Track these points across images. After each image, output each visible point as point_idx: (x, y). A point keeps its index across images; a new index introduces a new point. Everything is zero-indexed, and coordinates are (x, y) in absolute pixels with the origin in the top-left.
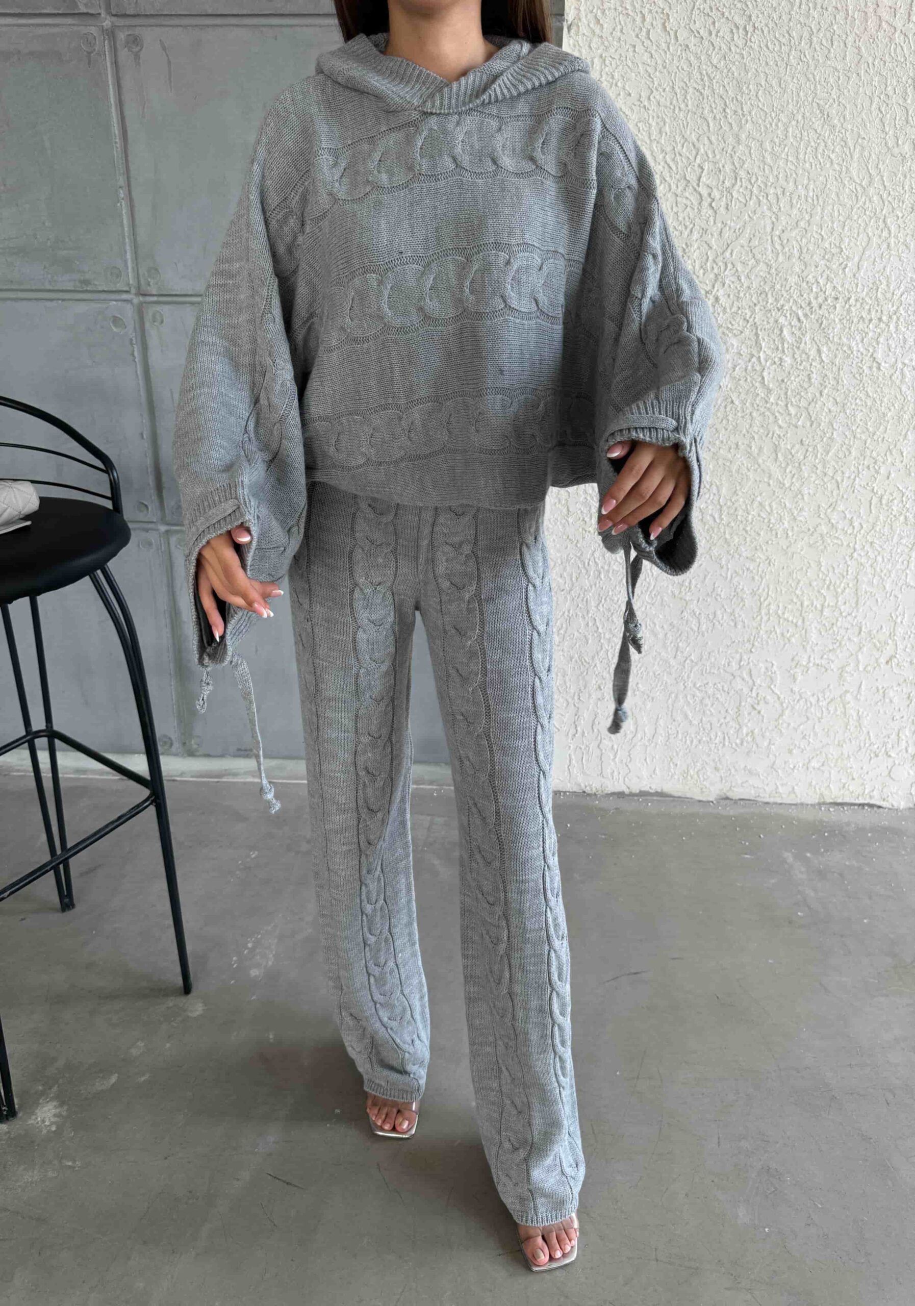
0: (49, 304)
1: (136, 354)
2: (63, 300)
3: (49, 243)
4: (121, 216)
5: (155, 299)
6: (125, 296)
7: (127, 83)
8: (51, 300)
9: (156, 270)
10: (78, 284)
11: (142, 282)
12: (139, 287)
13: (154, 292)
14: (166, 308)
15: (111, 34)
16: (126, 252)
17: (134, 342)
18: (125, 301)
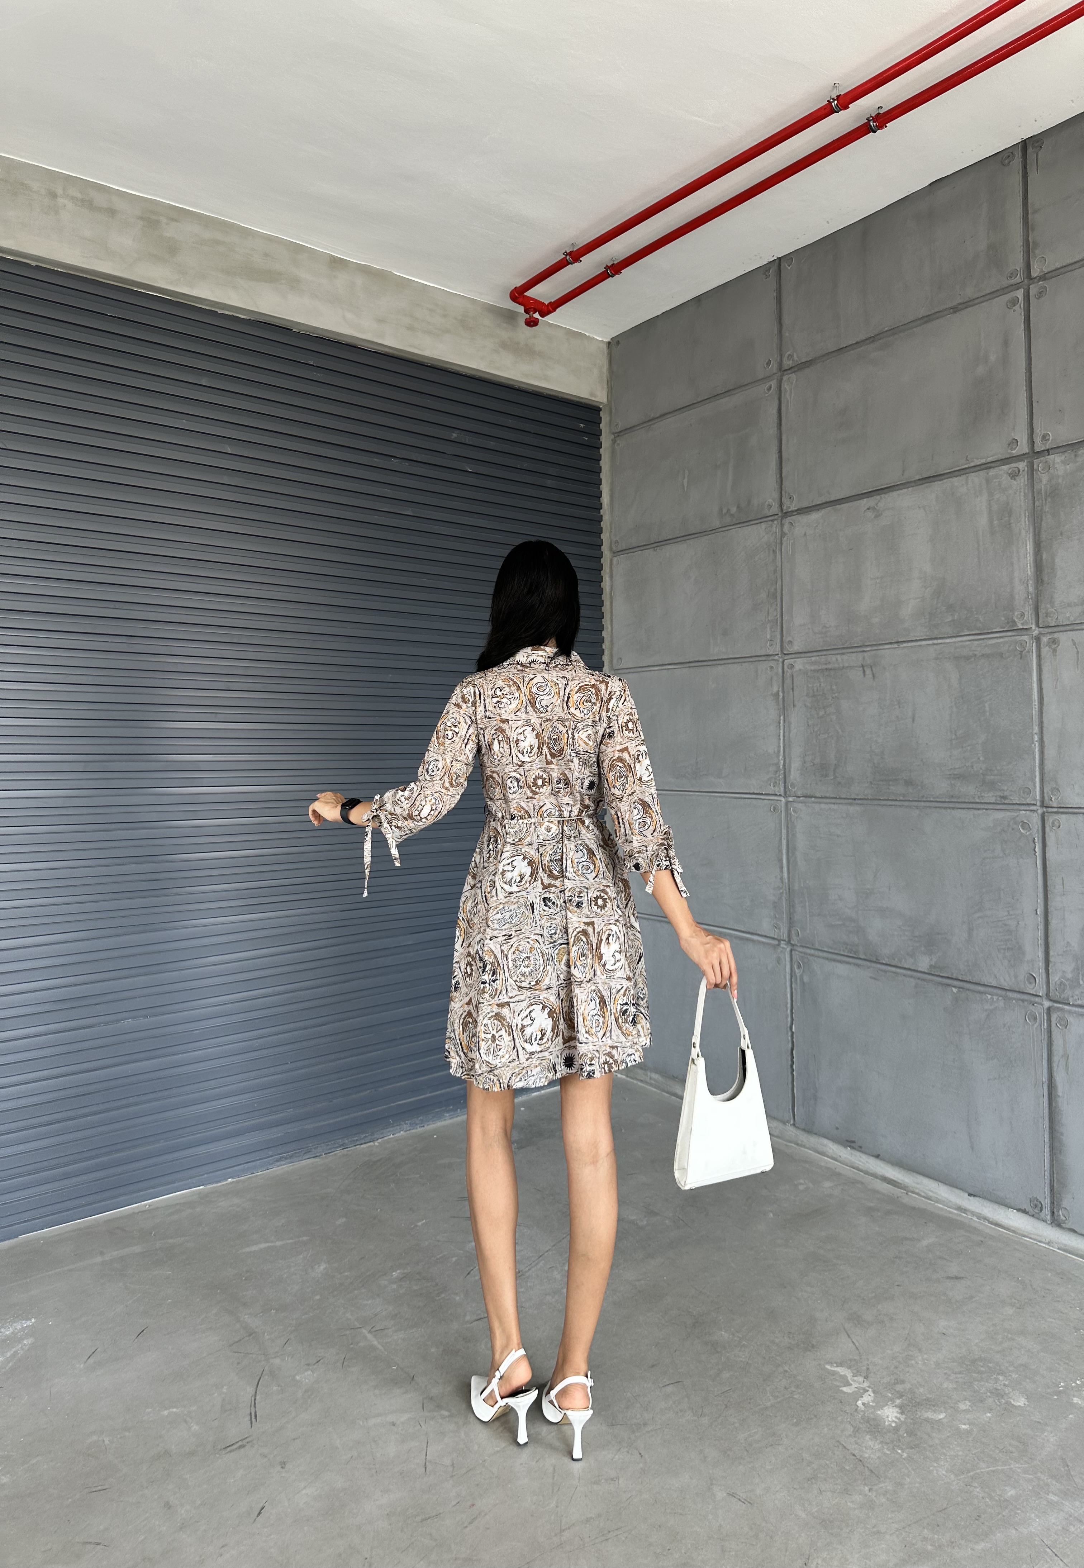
0: (976, 812)
1: (1037, 850)
2: (987, 809)
3: (981, 771)
4: (1034, 753)
5: (1055, 810)
6: (1032, 808)
7: (1046, 669)
8: (978, 809)
9: (1057, 789)
10: (999, 799)
11: (1046, 798)
12: (1042, 802)
13: (1055, 806)
14: (1064, 816)
15: (1038, 639)
16: (1035, 777)
17: (1036, 840)
18: (1031, 811)
